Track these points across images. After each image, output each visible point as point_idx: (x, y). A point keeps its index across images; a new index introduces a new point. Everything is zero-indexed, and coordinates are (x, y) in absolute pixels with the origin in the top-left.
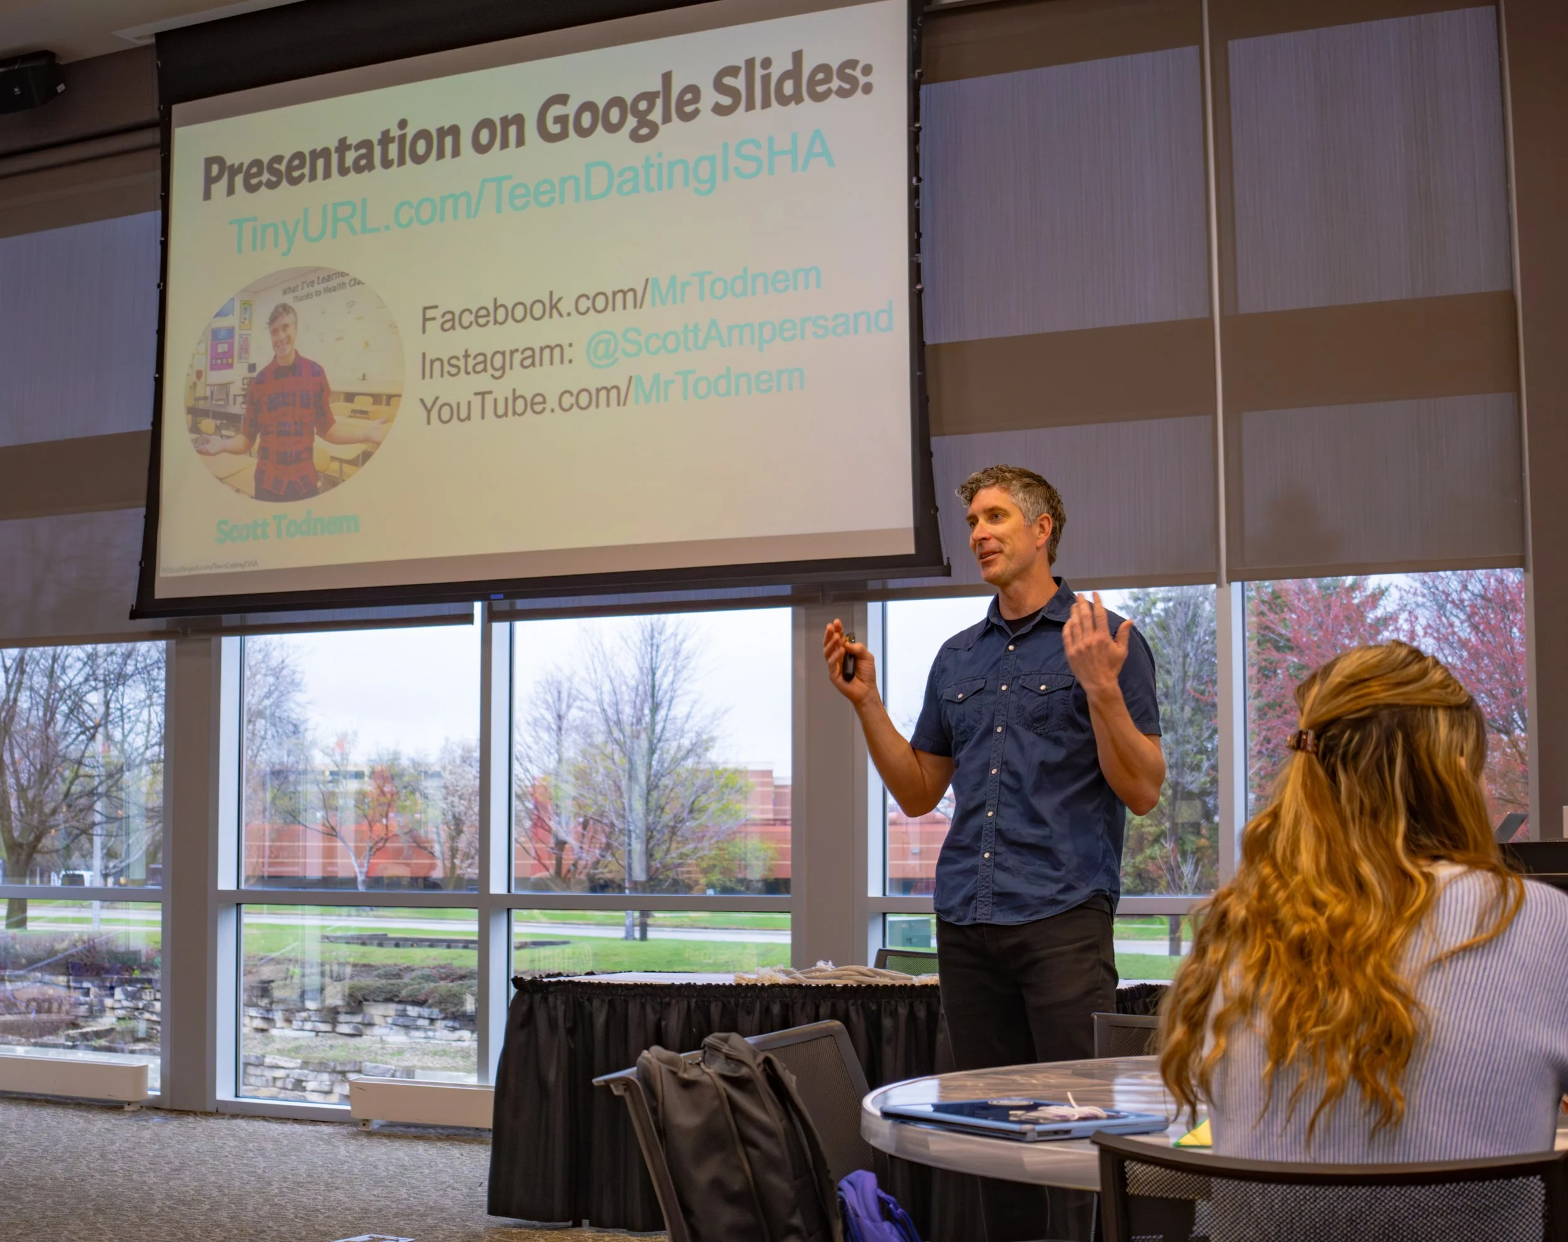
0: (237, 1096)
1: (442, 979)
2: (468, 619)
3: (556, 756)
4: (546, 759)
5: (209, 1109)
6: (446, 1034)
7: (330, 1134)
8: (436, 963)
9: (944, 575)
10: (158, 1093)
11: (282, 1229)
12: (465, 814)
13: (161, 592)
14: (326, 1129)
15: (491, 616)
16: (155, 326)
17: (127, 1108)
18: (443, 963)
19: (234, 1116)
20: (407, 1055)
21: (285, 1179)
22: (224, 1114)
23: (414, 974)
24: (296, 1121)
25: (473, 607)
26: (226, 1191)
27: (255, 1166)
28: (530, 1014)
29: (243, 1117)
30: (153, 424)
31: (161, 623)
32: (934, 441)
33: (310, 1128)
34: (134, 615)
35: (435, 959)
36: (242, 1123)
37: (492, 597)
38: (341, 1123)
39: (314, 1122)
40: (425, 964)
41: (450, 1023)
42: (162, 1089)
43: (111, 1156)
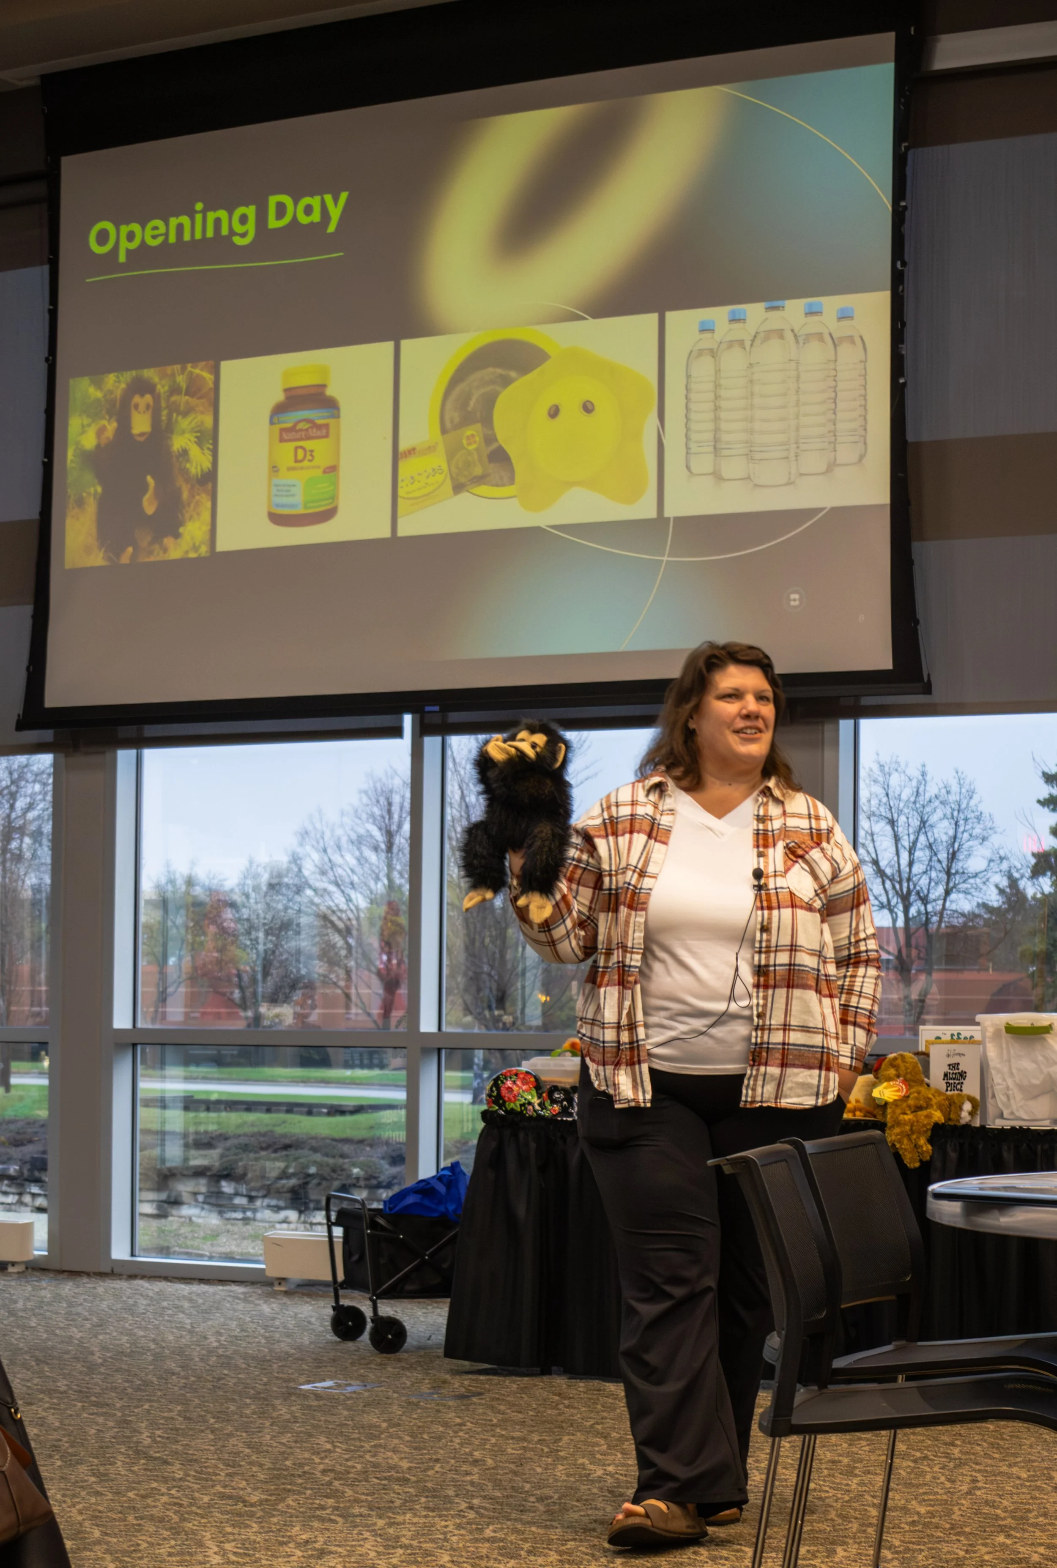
0: (132, 1255)
1: (262, 1149)
2: (396, 732)
3: (386, 882)
4: (372, 884)
5: (102, 1270)
6: (267, 1214)
7: (244, 1293)
8: (255, 1129)
9: (924, 693)
10: (46, 1253)
11: (240, 1376)
12: (274, 952)
13: (50, 701)
14: (239, 1289)
15: (423, 730)
16: (42, 405)
17: (11, 1269)
18: (263, 1129)
19: (132, 1277)
20: (223, 1239)
21: (219, 1333)
22: (121, 1275)
23: (229, 1143)
24: (202, 1281)
25: (401, 721)
26: (164, 1344)
27: (181, 1322)
28: (499, 1153)
29: (143, 1277)
30: (42, 514)
31: (47, 735)
32: (916, 546)
33: (221, 1288)
34: (22, 725)
35: (253, 1125)
36: (144, 1284)
37: (428, 709)
38: (253, 1283)
39: (222, 1282)
40: (241, 1131)
41: (274, 1202)
42: (49, 1250)
43: (20, 1314)
